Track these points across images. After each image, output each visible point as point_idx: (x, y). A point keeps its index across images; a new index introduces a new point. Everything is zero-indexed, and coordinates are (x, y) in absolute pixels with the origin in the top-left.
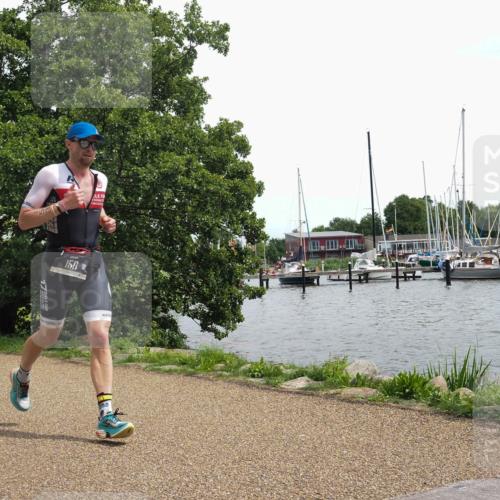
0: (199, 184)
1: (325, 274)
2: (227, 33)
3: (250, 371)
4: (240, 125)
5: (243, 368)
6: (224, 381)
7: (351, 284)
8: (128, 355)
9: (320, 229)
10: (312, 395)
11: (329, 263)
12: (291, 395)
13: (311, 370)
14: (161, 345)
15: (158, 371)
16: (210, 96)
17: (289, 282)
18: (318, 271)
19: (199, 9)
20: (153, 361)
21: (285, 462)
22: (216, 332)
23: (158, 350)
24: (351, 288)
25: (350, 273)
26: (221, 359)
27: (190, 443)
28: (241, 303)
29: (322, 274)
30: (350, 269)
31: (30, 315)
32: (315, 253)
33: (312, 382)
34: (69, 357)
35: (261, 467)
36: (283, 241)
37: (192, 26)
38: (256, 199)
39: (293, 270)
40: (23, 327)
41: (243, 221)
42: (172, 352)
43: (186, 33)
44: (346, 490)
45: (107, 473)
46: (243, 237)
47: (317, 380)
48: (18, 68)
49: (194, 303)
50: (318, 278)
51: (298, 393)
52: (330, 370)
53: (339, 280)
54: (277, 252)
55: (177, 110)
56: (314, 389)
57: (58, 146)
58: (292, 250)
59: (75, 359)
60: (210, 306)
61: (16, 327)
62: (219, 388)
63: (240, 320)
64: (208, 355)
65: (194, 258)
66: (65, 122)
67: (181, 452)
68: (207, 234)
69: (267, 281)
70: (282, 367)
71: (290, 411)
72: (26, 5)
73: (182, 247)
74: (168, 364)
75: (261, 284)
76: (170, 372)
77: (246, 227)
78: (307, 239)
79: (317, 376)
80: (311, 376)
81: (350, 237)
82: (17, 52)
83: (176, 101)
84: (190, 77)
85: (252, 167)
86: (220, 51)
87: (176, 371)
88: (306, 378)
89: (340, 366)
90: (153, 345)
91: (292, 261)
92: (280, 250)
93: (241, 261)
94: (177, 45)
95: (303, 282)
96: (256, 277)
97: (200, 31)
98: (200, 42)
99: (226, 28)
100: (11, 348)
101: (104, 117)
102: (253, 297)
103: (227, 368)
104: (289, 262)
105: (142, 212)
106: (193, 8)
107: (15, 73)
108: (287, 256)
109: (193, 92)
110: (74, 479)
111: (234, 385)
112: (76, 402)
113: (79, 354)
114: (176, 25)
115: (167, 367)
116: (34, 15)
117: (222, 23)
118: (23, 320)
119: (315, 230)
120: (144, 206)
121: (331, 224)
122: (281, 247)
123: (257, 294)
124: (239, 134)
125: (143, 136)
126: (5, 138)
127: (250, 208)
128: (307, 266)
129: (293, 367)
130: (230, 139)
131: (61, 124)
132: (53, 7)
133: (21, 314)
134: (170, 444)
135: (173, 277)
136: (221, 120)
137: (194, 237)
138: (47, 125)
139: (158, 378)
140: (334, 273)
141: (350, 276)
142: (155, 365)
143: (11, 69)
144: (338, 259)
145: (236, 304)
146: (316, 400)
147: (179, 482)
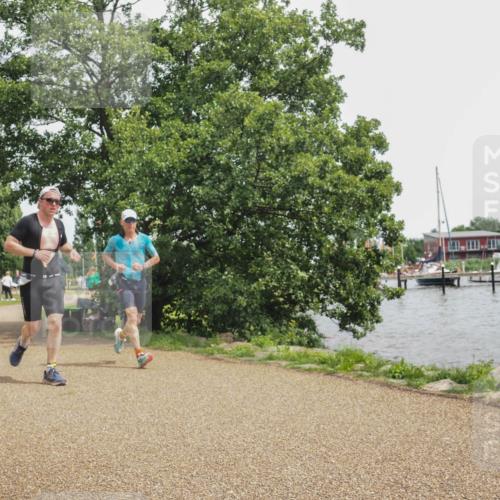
0: (335, 186)
1: (466, 275)
2: (363, 30)
3: (390, 372)
4: (377, 123)
5: (383, 368)
6: (365, 381)
7: (493, 286)
8: (268, 353)
9: (460, 229)
10: (456, 398)
11: (469, 263)
12: (434, 398)
13: (453, 373)
14: (300, 344)
15: (298, 369)
16: (346, 95)
17: (427, 283)
18: (459, 272)
19: (335, 6)
20: (293, 359)
21: (430, 464)
22: (354, 332)
23: (298, 348)
24: (494, 289)
25: (493, 274)
26: (360, 360)
27: (332, 441)
28: (379, 303)
29: (462, 275)
30: (492, 269)
31: (174, 313)
32: (456, 253)
33: (455, 384)
34: (212, 354)
35: (405, 468)
36: (422, 241)
37: (328, 26)
38: (395, 198)
39: (432, 270)
40: (168, 325)
41: (381, 222)
42: (311, 351)
43: (322, 33)
44: (495, 496)
45: (252, 467)
46: (381, 239)
47: (460, 382)
48: (161, 76)
49: (331, 303)
50: (459, 279)
51: (440, 395)
52: (475, 372)
53: (481, 281)
54: (415, 253)
55: (315, 109)
56: (458, 392)
57: (200, 149)
58: (431, 250)
59: (218, 356)
60: (349, 307)
61: (162, 324)
62: (360, 387)
63: (377, 321)
64: (348, 355)
65: (332, 259)
66: (206, 126)
67: (324, 449)
68: (344, 236)
69: (406, 281)
70: (423, 369)
71: (433, 414)
72: (168, 15)
73: (319, 248)
74: (307, 363)
75: (400, 285)
76: (309, 371)
77: (385, 229)
78: (447, 240)
79: (461, 379)
80: (454, 379)
81: (492, 237)
82: (161, 60)
83: (312, 101)
84: (327, 77)
85: (390, 166)
86: (357, 48)
87: (316, 369)
88: (449, 380)
89: (484, 370)
90: (292, 343)
91: (430, 261)
92: (418, 251)
93: (378, 263)
94: (313, 45)
95: (443, 282)
96: (394, 278)
97: (336, 30)
98: (337, 41)
99: (363, 25)
100: (158, 344)
101: (243, 121)
102: (392, 298)
103: (367, 369)
104: (427, 262)
105: (280, 212)
106: (328, 7)
107: (159, 80)
108: (426, 257)
109: (329, 92)
110: (221, 470)
111: (374, 386)
112: (220, 397)
113: (221, 351)
114: (311, 23)
115: (307, 366)
116: (176, 23)
117: (358, 20)
118: (168, 318)
119: (455, 230)
120: (281, 207)
121: (472, 224)
122: (420, 247)
123: (396, 295)
124: (377, 132)
125: (278, 140)
126: (150, 143)
127: (388, 209)
128: (447, 267)
129: (434, 369)
130: (368, 137)
131: (203, 129)
132: (194, 15)
133: (167, 311)
134: (312, 441)
135: (311, 278)
136: (359, 117)
137: (331, 238)
138: (189, 129)
139: (298, 377)
140: (476, 274)
141: (493, 277)
142: (295, 363)
143: (156, 77)
144: (479, 260)
145: (374, 305)
146: (460, 403)
147: (323, 479)
